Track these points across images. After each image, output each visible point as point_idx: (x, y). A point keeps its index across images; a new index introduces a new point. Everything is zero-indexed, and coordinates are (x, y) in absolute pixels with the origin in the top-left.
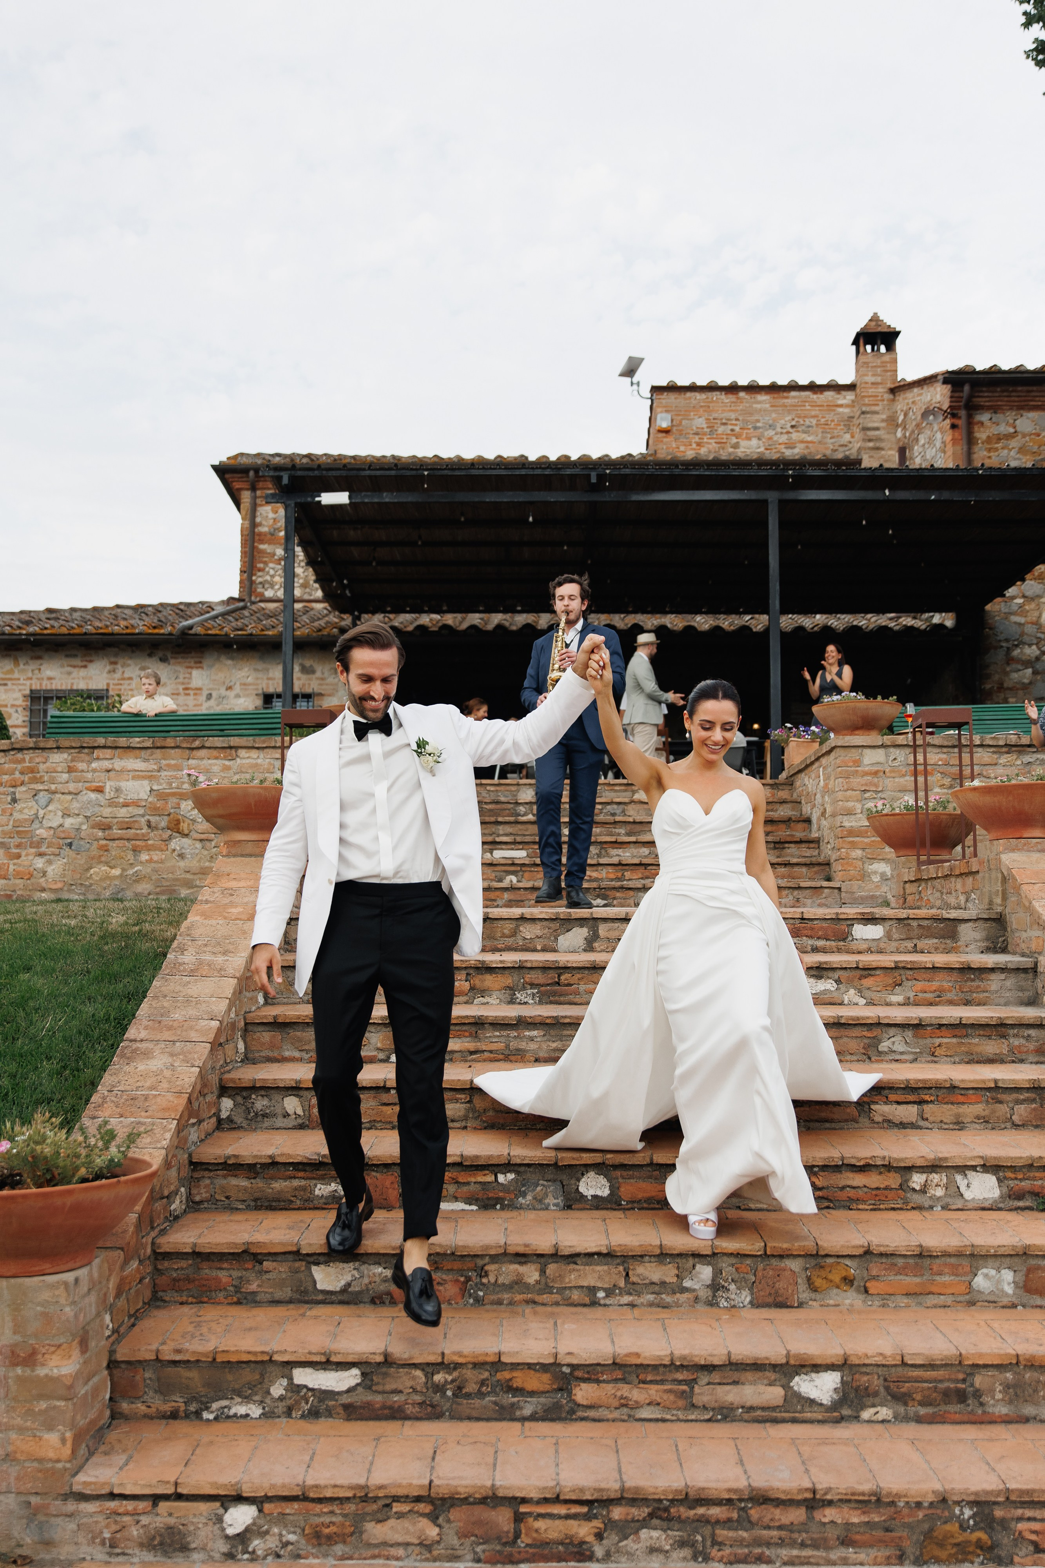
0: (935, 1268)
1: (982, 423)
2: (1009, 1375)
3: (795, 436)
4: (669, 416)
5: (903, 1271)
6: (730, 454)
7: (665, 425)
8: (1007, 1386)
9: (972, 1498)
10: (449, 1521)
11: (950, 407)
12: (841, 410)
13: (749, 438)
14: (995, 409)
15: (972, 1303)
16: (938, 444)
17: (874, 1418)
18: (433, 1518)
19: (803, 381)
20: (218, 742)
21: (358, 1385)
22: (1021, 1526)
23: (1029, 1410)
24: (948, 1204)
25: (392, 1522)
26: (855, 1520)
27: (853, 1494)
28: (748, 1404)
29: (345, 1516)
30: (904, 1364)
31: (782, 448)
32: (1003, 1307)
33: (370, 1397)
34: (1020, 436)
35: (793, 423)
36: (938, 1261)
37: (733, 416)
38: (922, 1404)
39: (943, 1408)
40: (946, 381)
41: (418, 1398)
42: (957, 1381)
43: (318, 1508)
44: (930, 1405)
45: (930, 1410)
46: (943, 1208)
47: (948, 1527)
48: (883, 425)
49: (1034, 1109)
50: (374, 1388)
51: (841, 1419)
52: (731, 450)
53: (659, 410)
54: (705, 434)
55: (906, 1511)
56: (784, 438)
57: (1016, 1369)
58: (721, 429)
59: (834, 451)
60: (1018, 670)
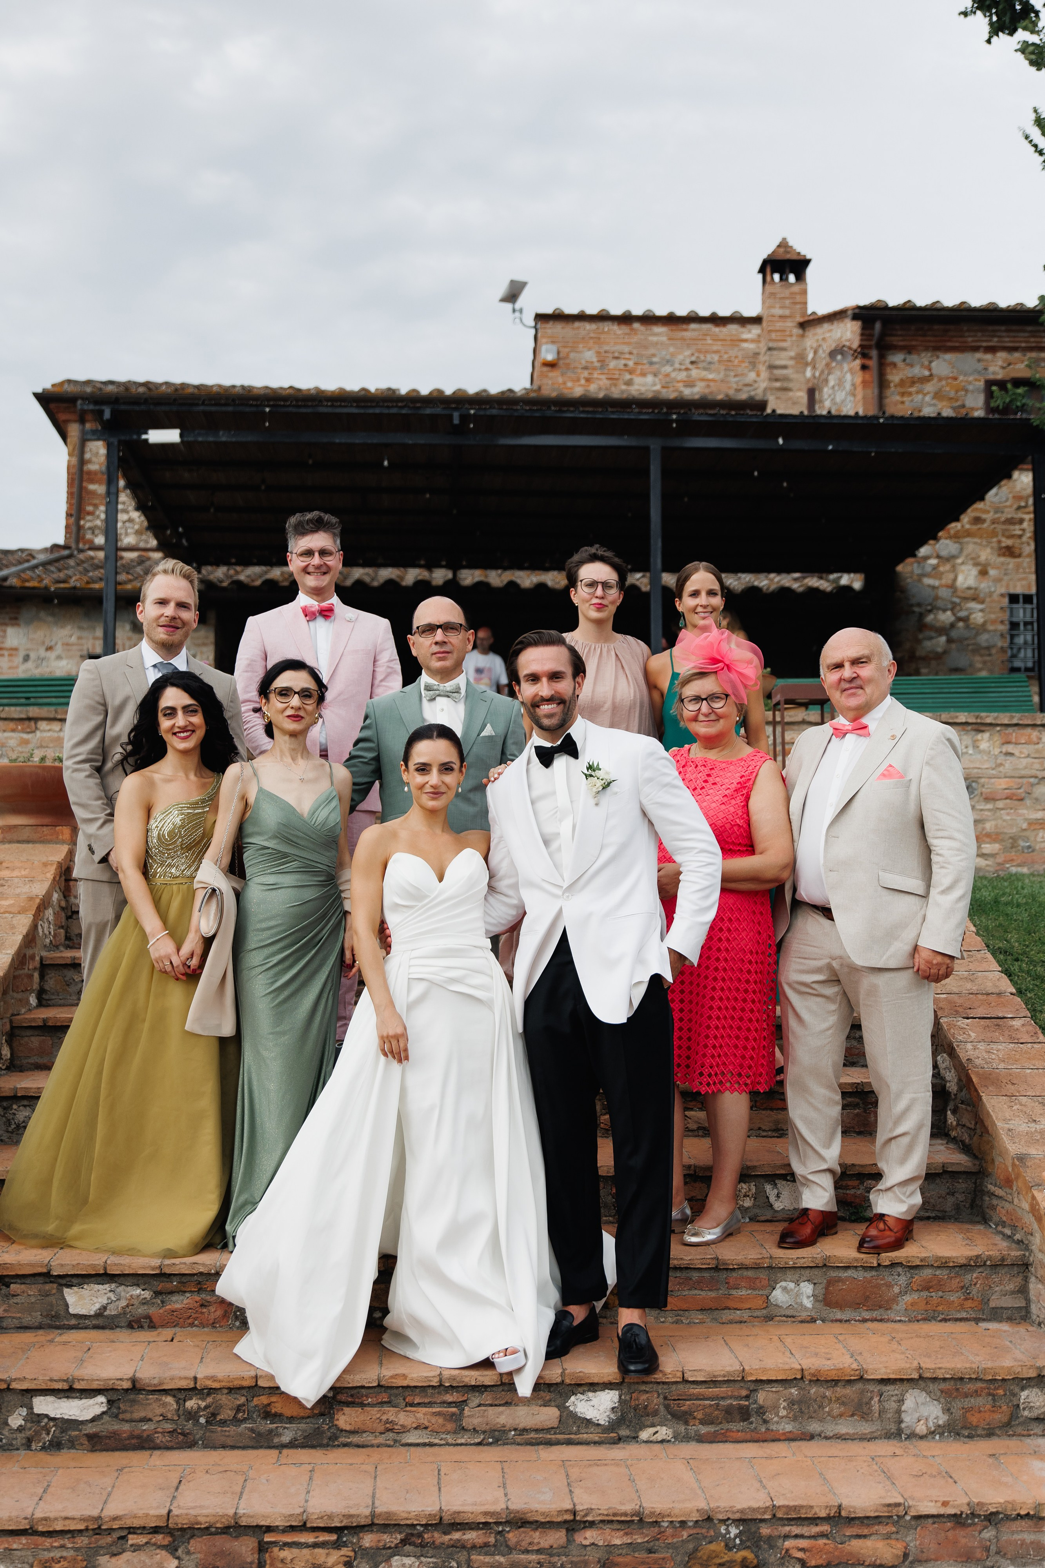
0: (731, 1281)
1: (894, 365)
2: (794, 1391)
3: (695, 373)
4: (554, 348)
5: (698, 1285)
6: (623, 392)
7: (550, 357)
8: (792, 1403)
9: (737, 1516)
10: (188, 1553)
11: (860, 346)
12: (745, 345)
13: (643, 374)
14: (909, 350)
15: (769, 1318)
16: (848, 386)
17: (653, 1438)
18: (172, 1549)
19: (704, 312)
20: (15, 712)
21: (103, 1413)
22: (788, 1544)
23: (814, 1427)
24: (756, 1216)
25: (127, 1555)
26: (618, 1542)
27: (615, 1515)
28: (521, 1426)
29: (77, 1549)
30: (685, 1381)
31: (681, 387)
32: (802, 1322)
33: (116, 1426)
34: (935, 380)
35: (693, 359)
36: (734, 1274)
37: (626, 349)
38: (703, 1422)
39: (726, 1426)
40: (855, 317)
41: (169, 1427)
42: (741, 1398)
43: (48, 1542)
44: (712, 1423)
45: (711, 1429)
46: (751, 1219)
47: (713, 1547)
48: (791, 363)
49: (857, 1115)
50: (121, 1416)
51: (619, 1440)
52: (624, 387)
53: (544, 340)
54: (595, 369)
55: (670, 1531)
56: (683, 375)
57: (801, 1384)
58: (613, 364)
59: (738, 391)
60: (931, 638)
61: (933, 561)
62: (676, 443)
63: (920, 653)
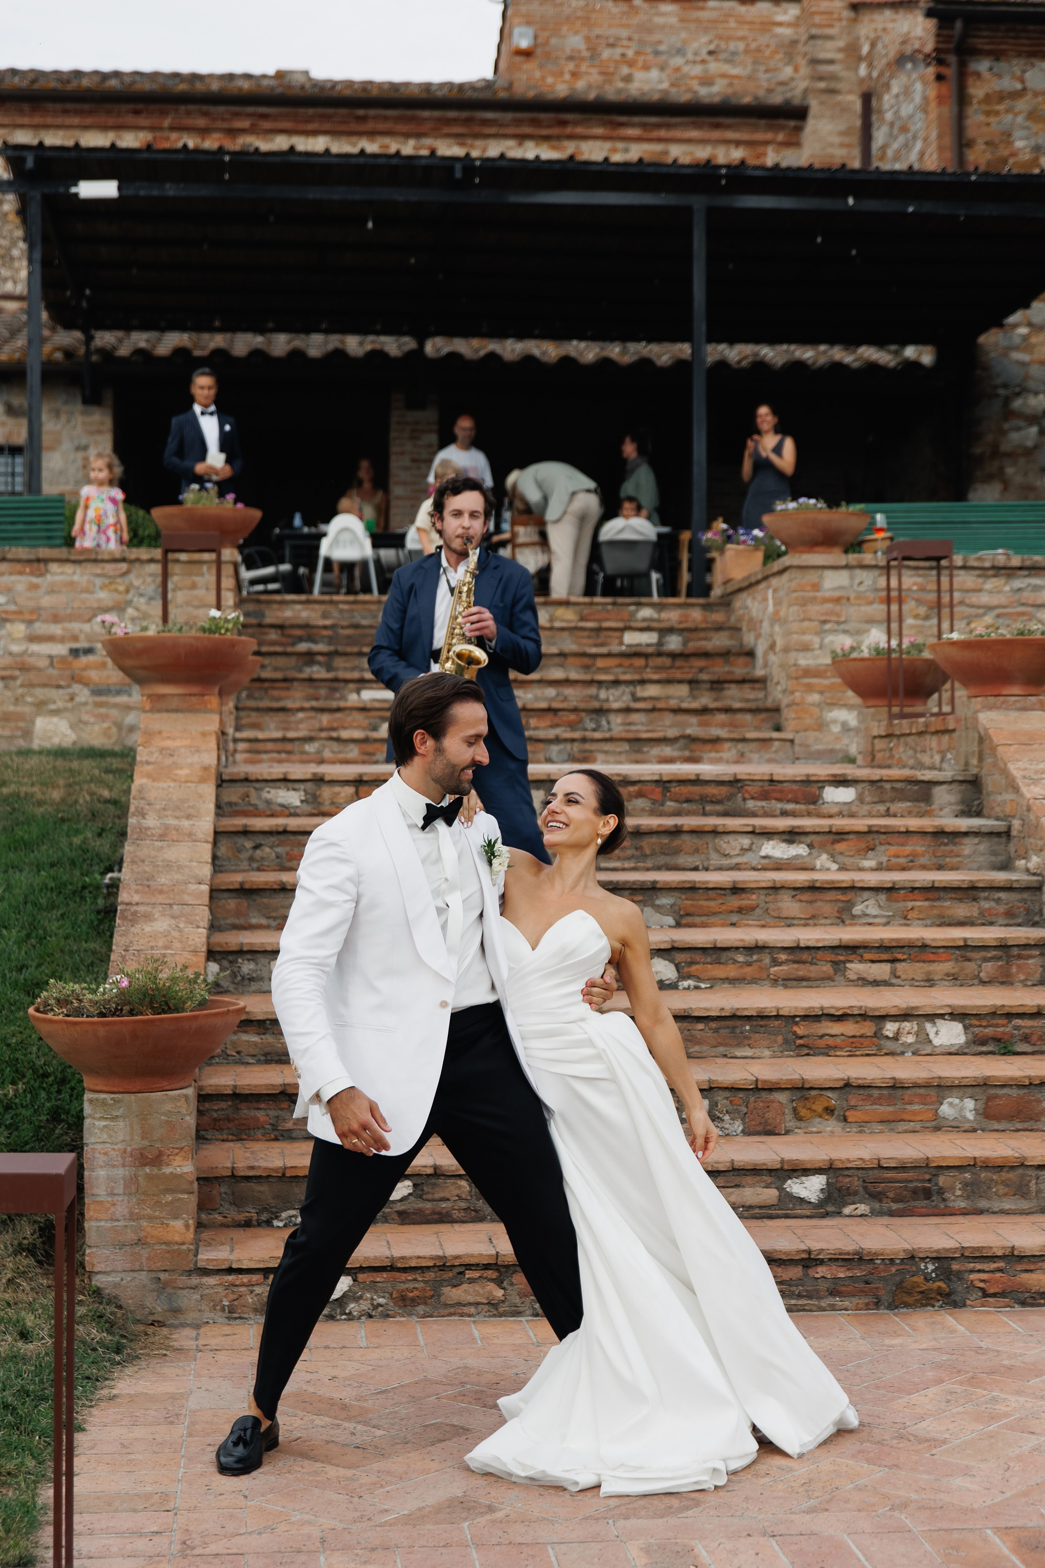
0: (906, 1098)
1: (978, 75)
2: (968, 1175)
3: (714, 67)
4: (530, 31)
5: (877, 1101)
6: (619, 91)
7: (524, 44)
8: (966, 1185)
9: (934, 1255)
10: (512, 1284)
11: (936, 50)
12: (779, 30)
13: (646, 68)
14: (997, 55)
15: (937, 1129)
16: (918, 98)
17: (854, 1213)
18: (499, 1283)
21: (410, 1194)
22: (972, 1276)
23: (983, 1204)
24: (918, 1050)
25: (465, 1286)
26: (842, 1275)
27: (840, 1254)
28: (748, 1204)
29: (425, 1282)
30: (881, 1167)
31: (695, 85)
32: (965, 1131)
33: (421, 1205)
34: (1029, 96)
35: (712, 47)
36: (909, 1092)
37: (624, 33)
38: (894, 1201)
39: (913, 1203)
40: (930, 13)
41: (463, 1205)
42: (924, 1181)
43: (403, 1276)
44: (901, 1201)
45: (900, 1206)
46: (914, 1053)
47: (915, 1279)
48: (840, 56)
49: (1001, 967)
50: (425, 1197)
51: (826, 1215)
52: (621, 85)
53: (516, 20)
54: (582, 59)
55: (882, 1267)
56: (697, 70)
57: (973, 1169)
58: (606, 54)
59: (770, 91)
60: (1019, 429)
61: (1023, 330)
62: (723, 201)
63: (1005, 447)
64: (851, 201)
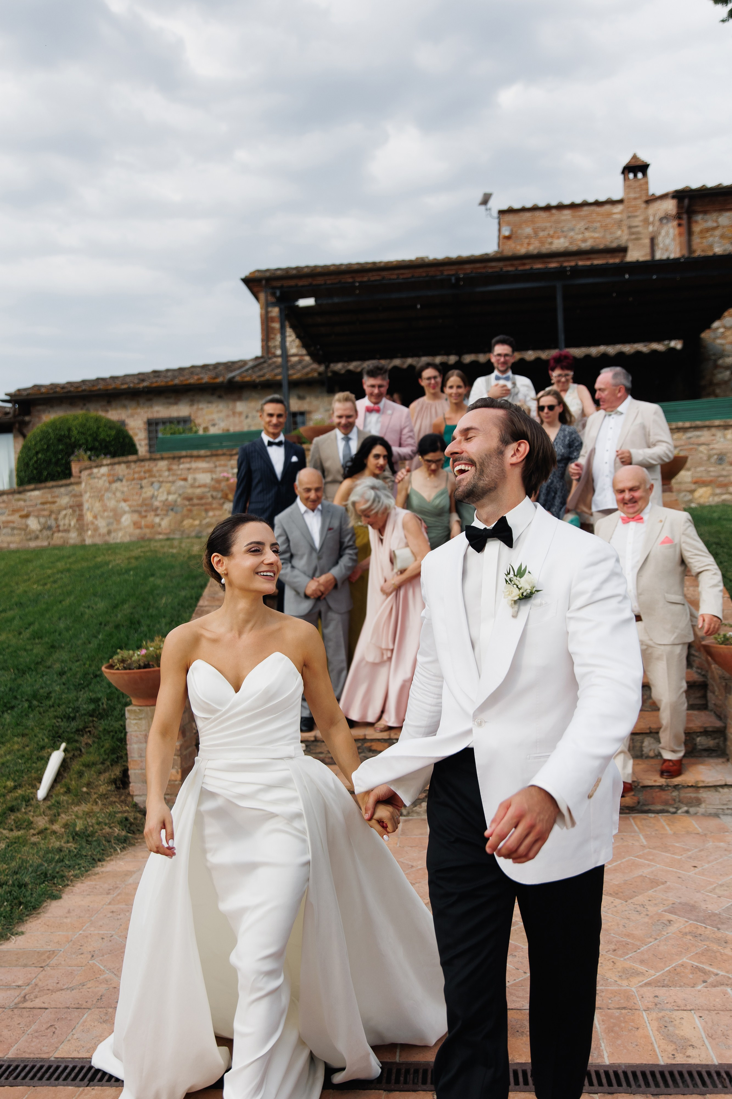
1: (697, 222)
3: (587, 234)
4: (509, 228)
6: (548, 249)
7: (508, 233)
11: (678, 213)
12: (615, 216)
13: (559, 238)
14: (705, 212)
16: (671, 236)
19: (591, 200)
31: (580, 243)
34: (720, 229)
35: (586, 226)
40: (673, 197)
48: (641, 224)
52: (548, 246)
53: (503, 225)
54: (532, 237)
56: (580, 236)
58: (541, 234)
59: (612, 242)
60: (721, 373)
61: (721, 330)
62: (570, 282)
63: (715, 381)
64: (627, 276)
